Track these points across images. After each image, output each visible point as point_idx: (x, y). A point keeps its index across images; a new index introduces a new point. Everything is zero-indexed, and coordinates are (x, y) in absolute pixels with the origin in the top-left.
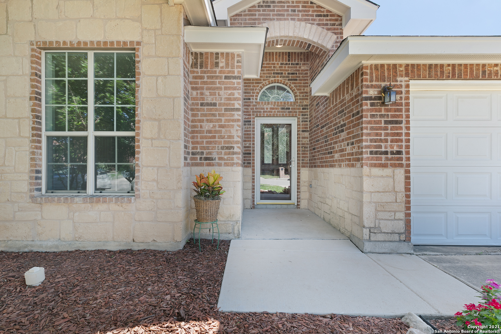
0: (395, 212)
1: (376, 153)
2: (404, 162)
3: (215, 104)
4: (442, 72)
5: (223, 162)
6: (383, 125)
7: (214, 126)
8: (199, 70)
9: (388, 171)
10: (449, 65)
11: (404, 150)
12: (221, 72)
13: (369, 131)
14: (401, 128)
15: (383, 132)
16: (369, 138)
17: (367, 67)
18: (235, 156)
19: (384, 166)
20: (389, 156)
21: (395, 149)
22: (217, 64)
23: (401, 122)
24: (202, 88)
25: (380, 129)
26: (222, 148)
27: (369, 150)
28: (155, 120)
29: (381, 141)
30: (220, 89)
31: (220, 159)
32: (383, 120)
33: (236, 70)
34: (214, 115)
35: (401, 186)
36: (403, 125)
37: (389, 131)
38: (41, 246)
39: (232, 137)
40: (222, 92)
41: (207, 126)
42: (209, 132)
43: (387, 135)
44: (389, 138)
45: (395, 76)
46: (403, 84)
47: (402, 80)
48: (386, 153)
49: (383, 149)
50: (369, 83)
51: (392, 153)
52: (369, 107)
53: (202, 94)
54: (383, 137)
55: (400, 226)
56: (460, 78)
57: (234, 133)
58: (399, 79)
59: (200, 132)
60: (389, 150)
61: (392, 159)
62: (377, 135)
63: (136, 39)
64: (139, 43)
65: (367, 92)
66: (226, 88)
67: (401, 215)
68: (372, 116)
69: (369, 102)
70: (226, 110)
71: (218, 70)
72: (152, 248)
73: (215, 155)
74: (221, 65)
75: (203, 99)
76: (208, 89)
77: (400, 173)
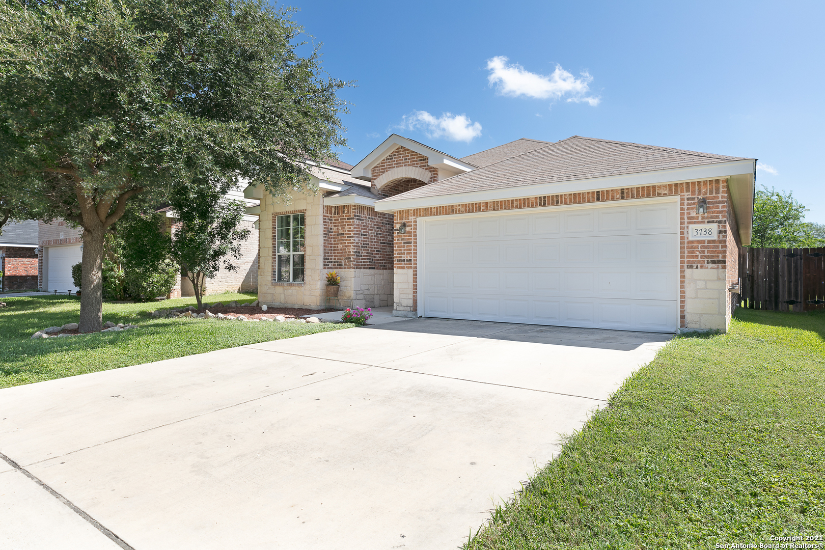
0: (408, 294)
1: (400, 260)
2: (413, 266)
3: (343, 234)
4: (431, 212)
5: (346, 266)
6: (403, 245)
7: (343, 246)
8: (337, 215)
9: (405, 271)
10: (435, 208)
11: (413, 259)
12: (346, 216)
13: (396, 248)
14: (411, 246)
15: (403, 249)
16: (396, 252)
17: (395, 213)
18: (351, 263)
19: (403, 268)
20: (406, 262)
21: (409, 258)
22: (343, 212)
23: (411, 243)
24: (338, 226)
25: (401, 247)
26: (346, 259)
27: (396, 259)
28: (311, 246)
29: (402, 254)
30: (345, 225)
31: (345, 264)
32: (403, 242)
33: (352, 214)
34: (343, 240)
35: (411, 280)
36: (412, 244)
37: (406, 248)
38: (274, 305)
39: (350, 252)
40: (346, 227)
41: (340, 246)
42: (341, 250)
43: (405, 250)
44: (406, 252)
45: (408, 216)
46: (413, 220)
47: (412, 218)
48: (404, 260)
49: (403, 259)
50: (396, 221)
51: (407, 261)
52: (397, 235)
53: (338, 229)
54: (403, 252)
55: (411, 303)
56: (440, 214)
57: (351, 250)
58: (410, 218)
59: (338, 250)
60: (406, 259)
61: (407, 264)
62: (400, 250)
63: (304, 208)
64: (306, 210)
65: (396, 226)
66: (348, 225)
67: (411, 296)
68: (398, 239)
69: (396, 232)
70: (348, 237)
71: (344, 215)
72: (309, 308)
73: (343, 263)
74: (346, 212)
75: (338, 231)
76: (341, 226)
77: (411, 272)
